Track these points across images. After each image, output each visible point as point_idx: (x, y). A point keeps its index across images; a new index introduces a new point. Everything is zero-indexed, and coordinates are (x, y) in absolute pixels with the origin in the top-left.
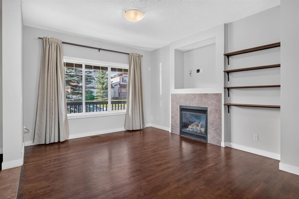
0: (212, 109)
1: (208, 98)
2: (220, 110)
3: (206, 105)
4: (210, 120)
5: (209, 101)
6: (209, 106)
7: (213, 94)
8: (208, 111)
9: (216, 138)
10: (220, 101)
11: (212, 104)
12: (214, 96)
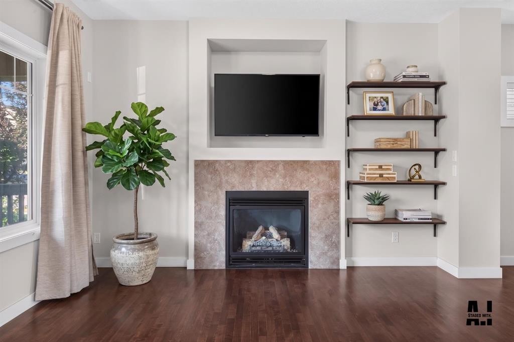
0: (318, 193)
1: (308, 170)
2: (338, 195)
3: (305, 186)
4: (315, 218)
5: (312, 176)
6: (311, 188)
7: (322, 161)
8: (311, 198)
9: (329, 254)
10: (336, 176)
11: (319, 183)
12: (324, 167)
